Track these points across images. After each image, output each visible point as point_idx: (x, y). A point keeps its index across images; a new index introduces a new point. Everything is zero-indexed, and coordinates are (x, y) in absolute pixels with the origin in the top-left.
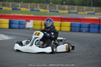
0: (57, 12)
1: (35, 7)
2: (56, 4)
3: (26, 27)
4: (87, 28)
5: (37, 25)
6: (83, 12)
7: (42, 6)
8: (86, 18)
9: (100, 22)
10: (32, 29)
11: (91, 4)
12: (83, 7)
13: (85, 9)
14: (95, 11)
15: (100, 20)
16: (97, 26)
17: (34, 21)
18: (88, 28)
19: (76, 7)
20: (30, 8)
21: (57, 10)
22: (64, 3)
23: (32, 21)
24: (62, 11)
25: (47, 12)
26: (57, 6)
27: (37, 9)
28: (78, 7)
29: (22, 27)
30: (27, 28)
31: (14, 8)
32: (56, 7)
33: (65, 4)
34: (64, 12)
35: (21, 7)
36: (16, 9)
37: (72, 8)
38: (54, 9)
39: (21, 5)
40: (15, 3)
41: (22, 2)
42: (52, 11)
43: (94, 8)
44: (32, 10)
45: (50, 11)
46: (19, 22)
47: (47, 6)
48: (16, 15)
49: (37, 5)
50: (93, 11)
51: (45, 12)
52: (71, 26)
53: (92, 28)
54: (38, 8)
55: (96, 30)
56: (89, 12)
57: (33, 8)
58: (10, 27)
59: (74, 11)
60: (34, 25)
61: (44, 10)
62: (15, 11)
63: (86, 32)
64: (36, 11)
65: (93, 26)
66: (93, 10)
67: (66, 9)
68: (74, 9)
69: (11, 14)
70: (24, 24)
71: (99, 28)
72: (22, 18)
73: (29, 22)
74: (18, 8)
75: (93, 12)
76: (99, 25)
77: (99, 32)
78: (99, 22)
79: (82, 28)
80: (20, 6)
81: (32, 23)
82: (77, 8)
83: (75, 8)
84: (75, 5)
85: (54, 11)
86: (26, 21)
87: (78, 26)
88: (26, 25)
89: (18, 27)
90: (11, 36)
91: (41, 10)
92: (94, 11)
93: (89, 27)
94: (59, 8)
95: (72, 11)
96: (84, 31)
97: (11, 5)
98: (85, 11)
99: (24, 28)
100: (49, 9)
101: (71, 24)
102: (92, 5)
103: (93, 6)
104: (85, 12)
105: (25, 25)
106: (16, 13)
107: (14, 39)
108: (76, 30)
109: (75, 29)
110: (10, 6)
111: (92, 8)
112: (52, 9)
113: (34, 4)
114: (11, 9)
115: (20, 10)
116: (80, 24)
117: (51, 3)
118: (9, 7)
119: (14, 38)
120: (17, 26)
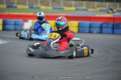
0: (62, 9)
1: (35, 3)
3: (24, 29)
6: (94, 8)
7: (43, 2)
8: (98, 15)
9: (114, 21)
12: (93, 2)
13: (96, 5)
16: (111, 26)
17: (33, 21)
19: (85, 2)
20: (29, 5)
21: (62, 7)
23: (30, 21)
24: (69, 8)
25: (49, 10)
26: (62, 2)
29: (18, 29)
31: (9, 5)
32: (60, 3)
34: (71, 9)
35: (18, 4)
36: (12, 7)
37: (80, 4)
38: (57, 6)
39: (18, 1)
42: (56, 8)
43: (107, 4)
44: (31, 7)
45: (53, 8)
46: (15, 22)
48: (12, 13)
51: (47, 10)
52: (79, 26)
53: (105, 29)
55: (110, 30)
56: (101, 9)
57: (33, 5)
58: (4, 29)
59: (82, 8)
61: (45, 7)
62: (10, 9)
63: (97, 33)
64: (35, 8)
65: (105, 26)
66: (105, 6)
67: (73, 5)
68: (82, 5)
69: (5, 13)
70: (21, 25)
71: (113, 28)
72: (19, 18)
73: (27, 21)
74: (14, 5)
75: (106, 9)
76: (113, 24)
77: (113, 33)
78: (113, 20)
79: (93, 28)
80: (16, 3)
81: (31, 24)
82: (86, 4)
85: (59, 9)
86: (23, 21)
87: (88, 26)
89: (14, 29)
90: (6, 40)
92: (107, 7)
93: (101, 27)
94: (65, 5)
95: (80, 8)
98: (96, 7)
100: (52, 6)
101: (79, 24)
102: (104, 0)
103: (106, 1)
105: (22, 26)
106: (12, 12)
107: (9, 44)
108: (85, 31)
109: (84, 30)
110: (4, 3)
111: (104, 3)
112: (55, 5)
114: (5, 6)
115: (16, 7)
116: (90, 24)
118: (3, 4)
119: (9, 42)
120: (12, 27)
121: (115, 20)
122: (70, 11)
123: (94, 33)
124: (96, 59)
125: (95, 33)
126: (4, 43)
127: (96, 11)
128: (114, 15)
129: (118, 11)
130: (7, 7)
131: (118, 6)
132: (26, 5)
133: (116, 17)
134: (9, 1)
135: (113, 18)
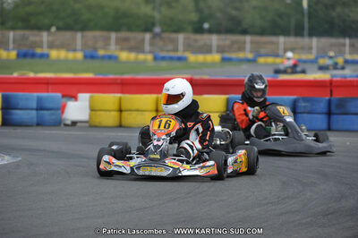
0: (180, 59)
1: (100, 44)
2: (178, 30)
3: (65, 120)
5: (106, 111)
6: (277, 56)
7: (126, 40)
8: (284, 77)
9: (331, 91)
11: (303, 28)
12: (273, 39)
13: (281, 47)
14: (318, 52)
15: (334, 84)
16: (322, 106)
17: (91, 97)
19: (248, 38)
20: (82, 50)
21: (180, 54)
22: (206, 26)
23: (84, 98)
24: (200, 58)
25: (145, 62)
26: (181, 37)
27: (109, 53)
28: (257, 38)
29: (49, 119)
30: (69, 122)
31: (24, 50)
32: (175, 42)
33: (210, 31)
35: (51, 46)
36: (33, 55)
37: (233, 43)
38: (168, 51)
39: (51, 38)
40: (27, 33)
41: (53, 29)
42: (163, 58)
43: (315, 40)
44: (90, 57)
45: (155, 58)
46: (39, 100)
47: (143, 41)
48: (32, 75)
49: (109, 38)
50: (311, 53)
51: (137, 62)
52: (229, 110)
53: (305, 115)
54: (113, 49)
55: (320, 120)
57: (95, 49)
58: (6, 122)
59: (241, 55)
60: (92, 110)
61: (132, 56)
62: (28, 61)
64: (103, 58)
65: (304, 107)
66: (310, 49)
67: (214, 48)
68: (242, 49)
69: (12, 74)
70: (57, 109)
71: (329, 114)
72: (50, 87)
73: (75, 98)
74: (39, 51)
75: (311, 57)
76: (329, 102)
77: (329, 129)
78: (328, 90)
80: (45, 45)
81: (87, 104)
82: (252, 42)
83: (245, 42)
84: (245, 32)
85: (171, 59)
86: (63, 96)
88: (63, 112)
89: (35, 120)
90: (9, 155)
91: (124, 56)
92: (314, 51)
93: (293, 110)
94: (189, 47)
95: (233, 55)
97: (14, 42)
98: (281, 52)
99: (59, 123)
100: (150, 52)
101: (227, 102)
102: (306, 32)
103: (311, 35)
104: (282, 56)
105: (60, 112)
107: (17, 165)
110: (11, 46)
111: (305, 41)
112: (162, 50)
113: (98, 33)
114: (13, 54)
115: (47, 56)
117: (157, 30)
118: (7, 48)
119: (20, 159)
120: (31, 115)
121: (334, 90)
122: (204, 64)
126: (5, 162)
128: (333, 76)
129: (346, 62)
130: (18, 55)
131: (347, 48)
132: (75, 50)
133: (337, 81)
134: (24, 38)
135: (328, 84)
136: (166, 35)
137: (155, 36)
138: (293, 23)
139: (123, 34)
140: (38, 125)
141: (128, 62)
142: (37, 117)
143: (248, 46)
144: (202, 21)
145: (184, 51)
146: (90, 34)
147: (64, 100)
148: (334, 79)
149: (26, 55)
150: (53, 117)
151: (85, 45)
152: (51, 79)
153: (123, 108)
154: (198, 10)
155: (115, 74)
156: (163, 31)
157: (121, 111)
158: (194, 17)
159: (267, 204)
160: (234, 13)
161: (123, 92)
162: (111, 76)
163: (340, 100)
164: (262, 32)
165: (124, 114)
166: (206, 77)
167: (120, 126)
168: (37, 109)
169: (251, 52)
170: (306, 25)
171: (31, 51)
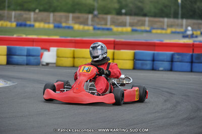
0: (108, 29)
1: (63, 20)
2: (108, 13)
3: (43, 62)
4: (167, 61)
5: (65, 57)
6: (163, 29)
7: (78, 18)
8: (167, 41)
9: (193, 50)
10: (55, 65)
11: (178, 14)
12: (161, 19)
13: (166, 24)
16: (188, 58)
17: (57, 50)
18: (169, 61)
19: (147, 19)
20: (53, 23)
21: (108, 26)
22: (123, 11)
23: (53, 50)
24: (120, 29)
25: (88, 30)
26: (109, 17)
27: (68, 25)
28: (152, 19)
29: (34, 61)
30: (45, 64)
31: (20, 22)
32: (106, 20)
33: (126, 14)
34: (124, 30)
35: (36, 20)
36: (25, 25)
37: (139, 21)
38: (101, 25)
39: (36, 16)
40: (22, 12)
41: (37, 11)
42: (99, 29)
43: (184, 21)
45: (94, 29)
47: (87, 19)
48: (24, 36)
49: (69, 17)
50: (182, 28)
51: (84, 31)
52: (135, 59)
53: (178, 63)
54: (70, 23)
55: (187, 66)
56: (174, 30)
57: (61, 23)
58: (9, 63)
59: (143, 28)
60: (58, 57)
61: (81, 27)
62: (23, 28)
63: (165, 70)
64: (65, 28)
65: (178, 58)
66: (182, 26)
67: (128, 24)
68: (143, 24)
69: (13, 35)
70: (38, 56)
71: (192, 62)
72: (35, 43)
73: (48, 50)
74: (28, 23)
75: (182, 30)
76: (192, 55)
77: (192, 71)
78: (191, 49)
79: (158, 62)
80: (32, 19)
81: (55, 53)
82: (149, 21)
83: (145, 21)
84: (145, 15)
85: (103, 29)
86: (42, 49)
87: (150, 58)
88: (41, 58)
89: (25, 62)
90: (10, 81)
91: (77, 27)
92: (184, 27)
93: (172, 61)
94: (114, 23)
95: (138, 28)
96: (161, 69)
97: (15, 17)
98: (165, 27)
99: (38, 64)
100: (92, 25)
101: (135, 54)
102: (180, 16)
103: (182, 18)
104: (166, 29)
105: (40, 57)
106: (25, 34)
107: (15, 87)
108: (145, 67)
109: (142, 64)
110: (13, 20)
111: (179, 21)
112: (98, 24)
113: (62, 14)
114: (14, 24)
115: (33, 26)
116: (154, 54)
117: (96, 12)
118: (10, 21)
119: (16, 83)
120: (23, 59)
121: (195, 49)
122: (122, 33)
123: (159, 70)
124: (159, 114)
125: (162, 71)
126: (7, 85)
127: (166, 34)
128: (194, 41)
130: (17, 25)
132: (49, 23)
133: (196, 44)
134: (21, 15)
135: (192, 46)
136: (100, 16)
137: (95, 16)
138: (172, 10)
139: (77, 15)
140: (27, 64)
141: (78, 31)
142: (27, 60)
143: (147, 23)
144: (121, 8)
145: (111, 25)
146: (58, 14)
147: (42, 51)
148: (195, 43)
149: (21, 25)
150: (36, 61)
151: (55, 20)
152: (35, 39)
153: (75, 56)
154: (119, 2)
155: (71, 37)
156: (99, 13)
157: (74, 58)
158: (117, 6)
159: (156, 112)
160: (140, 4)
161: (75, 47)
162: (69, 38)
163: (198, 55)
164: (155, 15)
165: (76, 59)
166: (123, 40)
167: (74, 66)
168: (27, 56)
169: (149, 26)
170: (180, 12)
171: (23, 23)
